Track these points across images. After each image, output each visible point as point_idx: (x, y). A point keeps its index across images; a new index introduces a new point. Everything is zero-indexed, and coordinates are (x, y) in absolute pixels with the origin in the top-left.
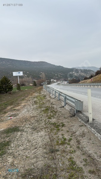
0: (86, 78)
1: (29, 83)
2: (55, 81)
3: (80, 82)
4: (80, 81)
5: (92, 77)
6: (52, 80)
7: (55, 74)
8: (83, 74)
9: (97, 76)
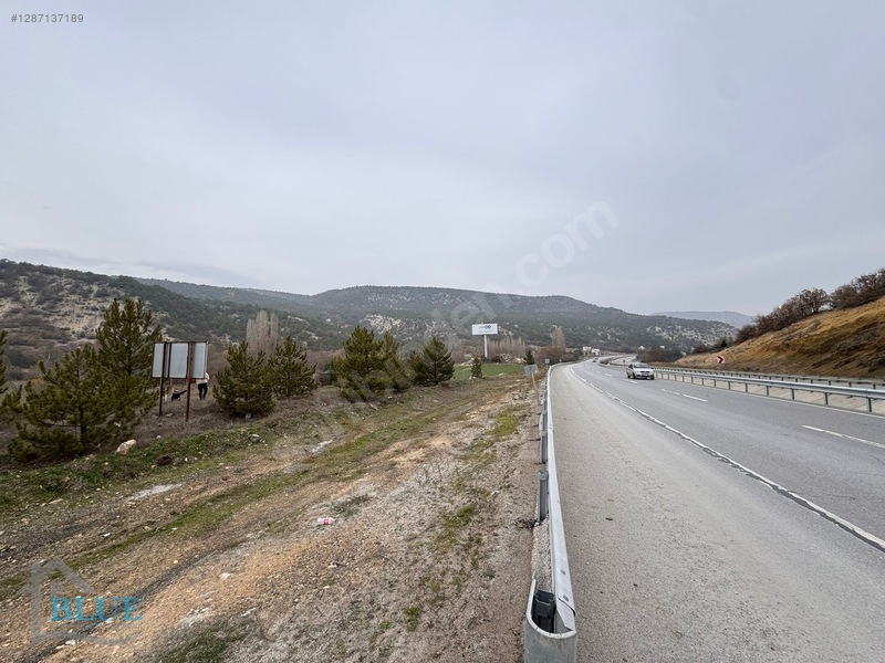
0: (701, 350)
1: (514, 353)
2: (597, 351)
3: (681, 361)
4: (681, 356)
5: (724, 345)
6: (585, 349)
7: (596, 332)
8: (689, 334)
9: (745, 343)
